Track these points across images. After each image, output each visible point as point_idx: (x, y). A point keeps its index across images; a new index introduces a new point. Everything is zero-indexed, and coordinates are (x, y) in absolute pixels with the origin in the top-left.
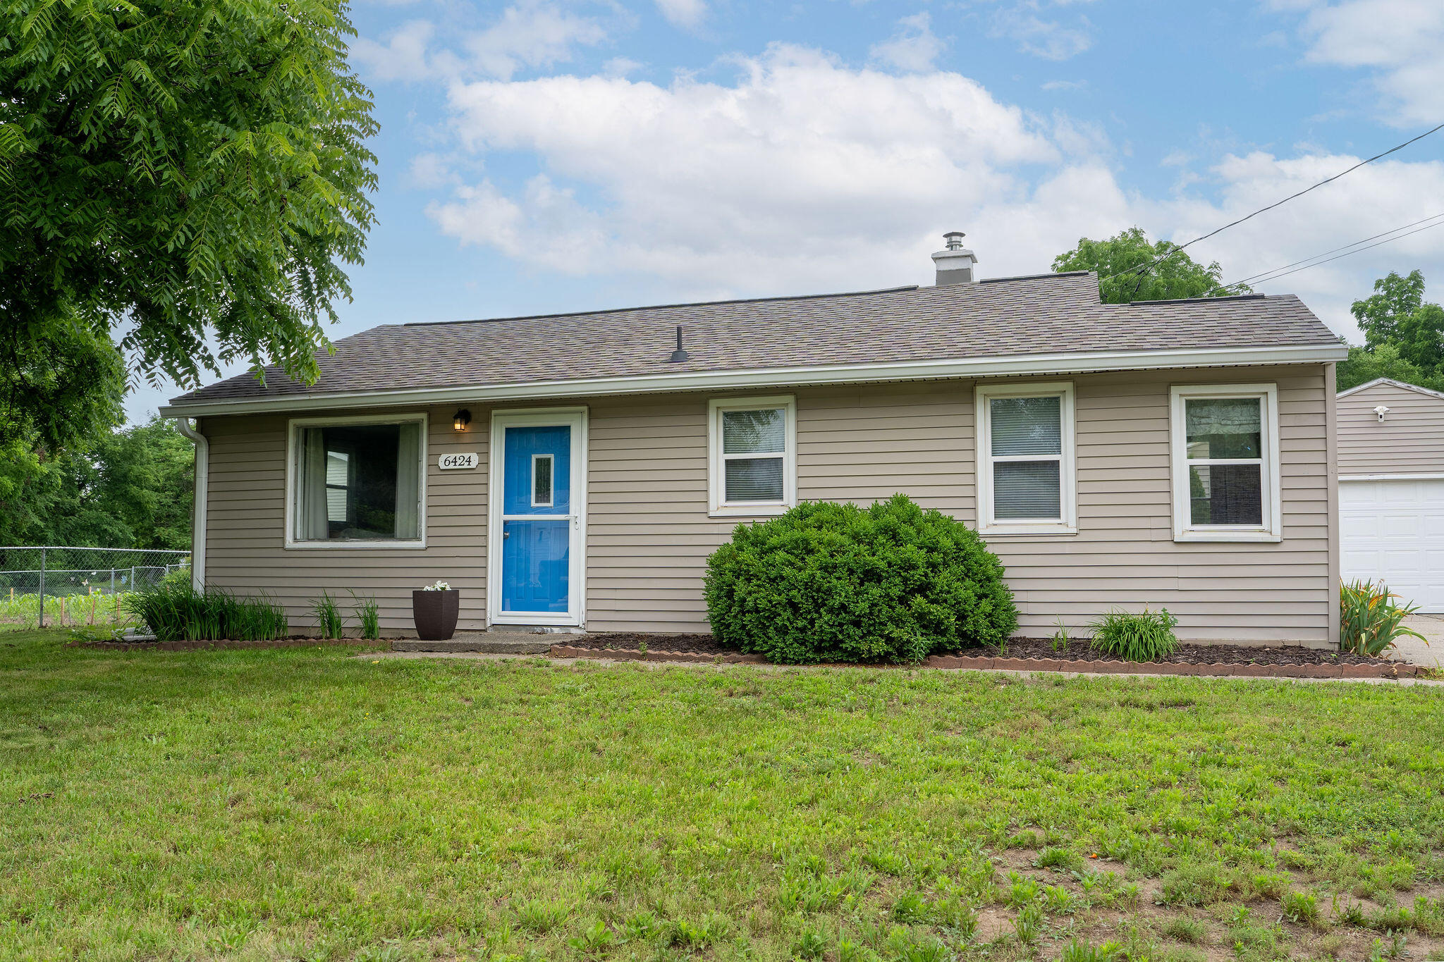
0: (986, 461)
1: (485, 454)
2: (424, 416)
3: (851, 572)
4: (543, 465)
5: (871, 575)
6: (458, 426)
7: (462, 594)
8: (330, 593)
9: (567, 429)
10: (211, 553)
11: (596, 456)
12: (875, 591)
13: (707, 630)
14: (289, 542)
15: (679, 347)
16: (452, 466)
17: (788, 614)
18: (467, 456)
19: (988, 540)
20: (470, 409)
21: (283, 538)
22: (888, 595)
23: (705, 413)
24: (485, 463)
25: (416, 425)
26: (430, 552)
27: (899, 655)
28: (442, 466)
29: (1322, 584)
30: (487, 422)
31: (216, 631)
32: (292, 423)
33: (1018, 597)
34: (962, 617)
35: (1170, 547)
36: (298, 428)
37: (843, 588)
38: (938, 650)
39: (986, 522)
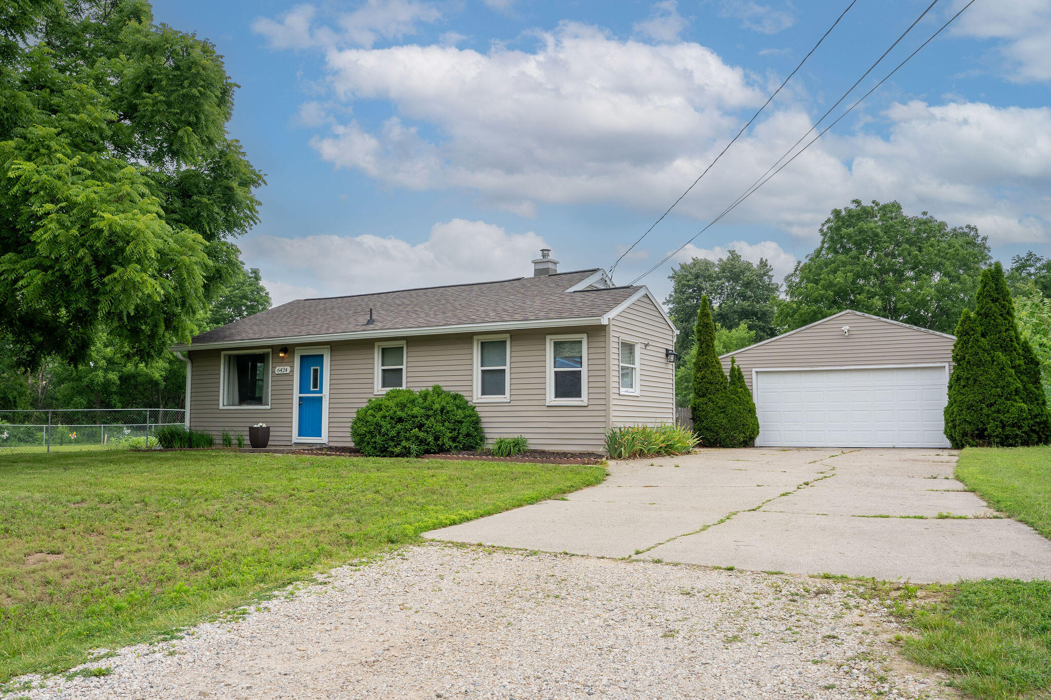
0: (477, 369)
1: (292, 367)
2: (270, 350)
3: (392, 418)
4: (316, 371)
5: (400, 420)
6: (281, 355)
7: (271, 429)
8: (226, 429)
9: (322, 356)
10: (192, 411)
11: (333, 367)
12: (399, 426)
13: (352, 445)
14: (221, 407)
15: (371, 318)
16: (280, 373)
17: (369, 436)
18: (285, 368)
19: (476, 405)
20: (288, 347)
21: (218, 404)
22: (405, 428)
23: (373, 348)
24: (292, 371)
25: (267, 355)
26: (273, 411)
27: (406, 453)
28: (277, 373)
29: (602, 425)
30: (293, 353)
31: (186, 445)
32: (223, 353)
33: (486, 430)
34: (437, 439)
35: (545, 408)
36: (225, 355)
37: (385, 426)
38: (428, 452)
39: (476, 396)
